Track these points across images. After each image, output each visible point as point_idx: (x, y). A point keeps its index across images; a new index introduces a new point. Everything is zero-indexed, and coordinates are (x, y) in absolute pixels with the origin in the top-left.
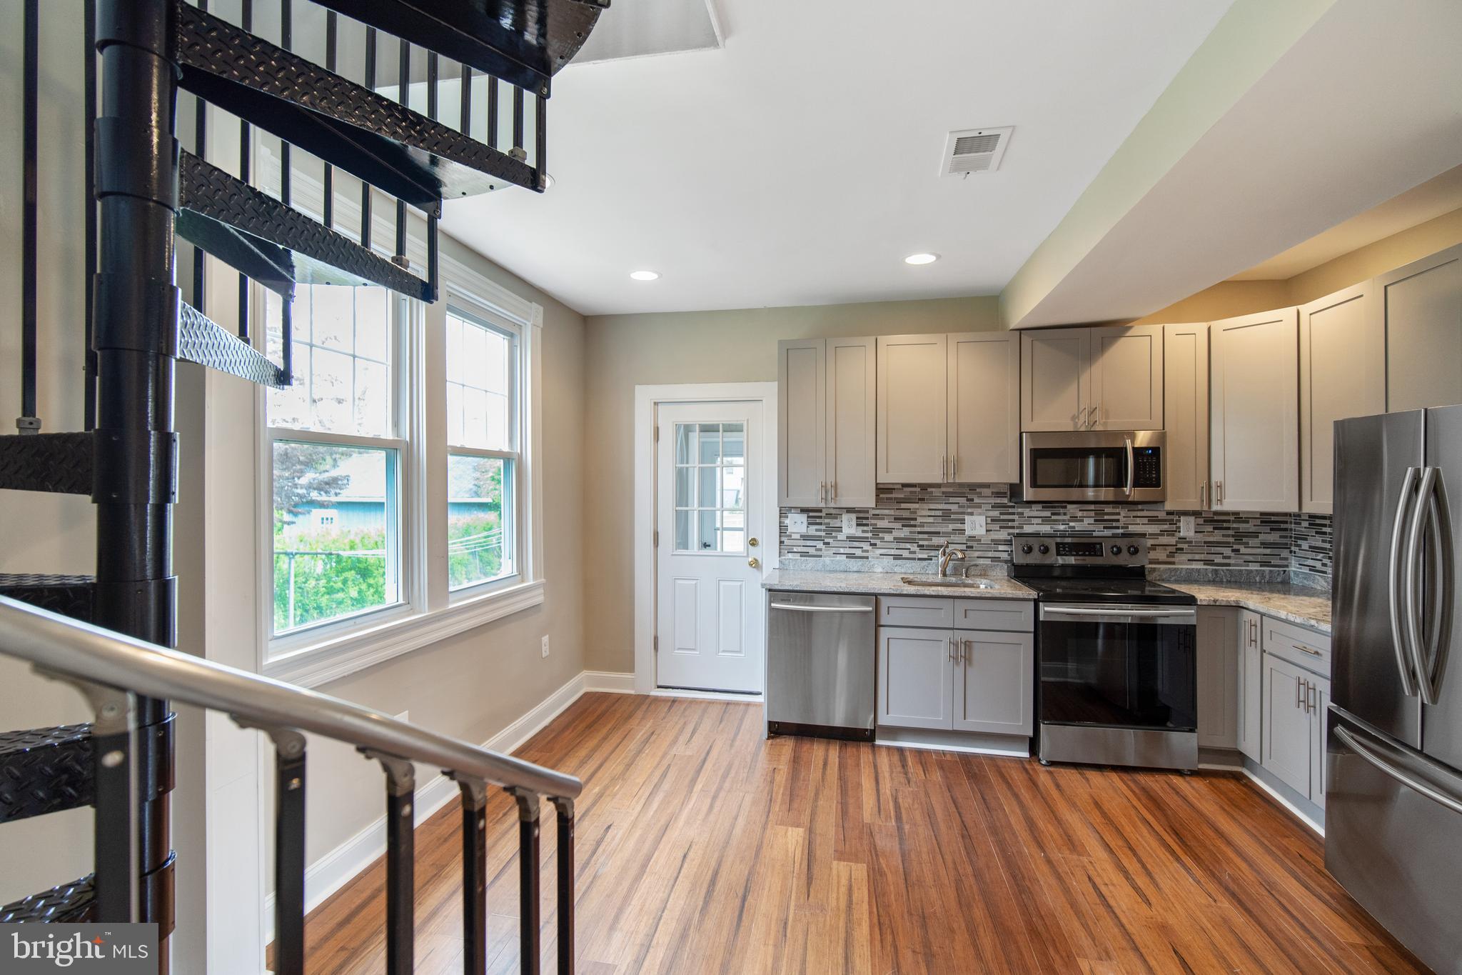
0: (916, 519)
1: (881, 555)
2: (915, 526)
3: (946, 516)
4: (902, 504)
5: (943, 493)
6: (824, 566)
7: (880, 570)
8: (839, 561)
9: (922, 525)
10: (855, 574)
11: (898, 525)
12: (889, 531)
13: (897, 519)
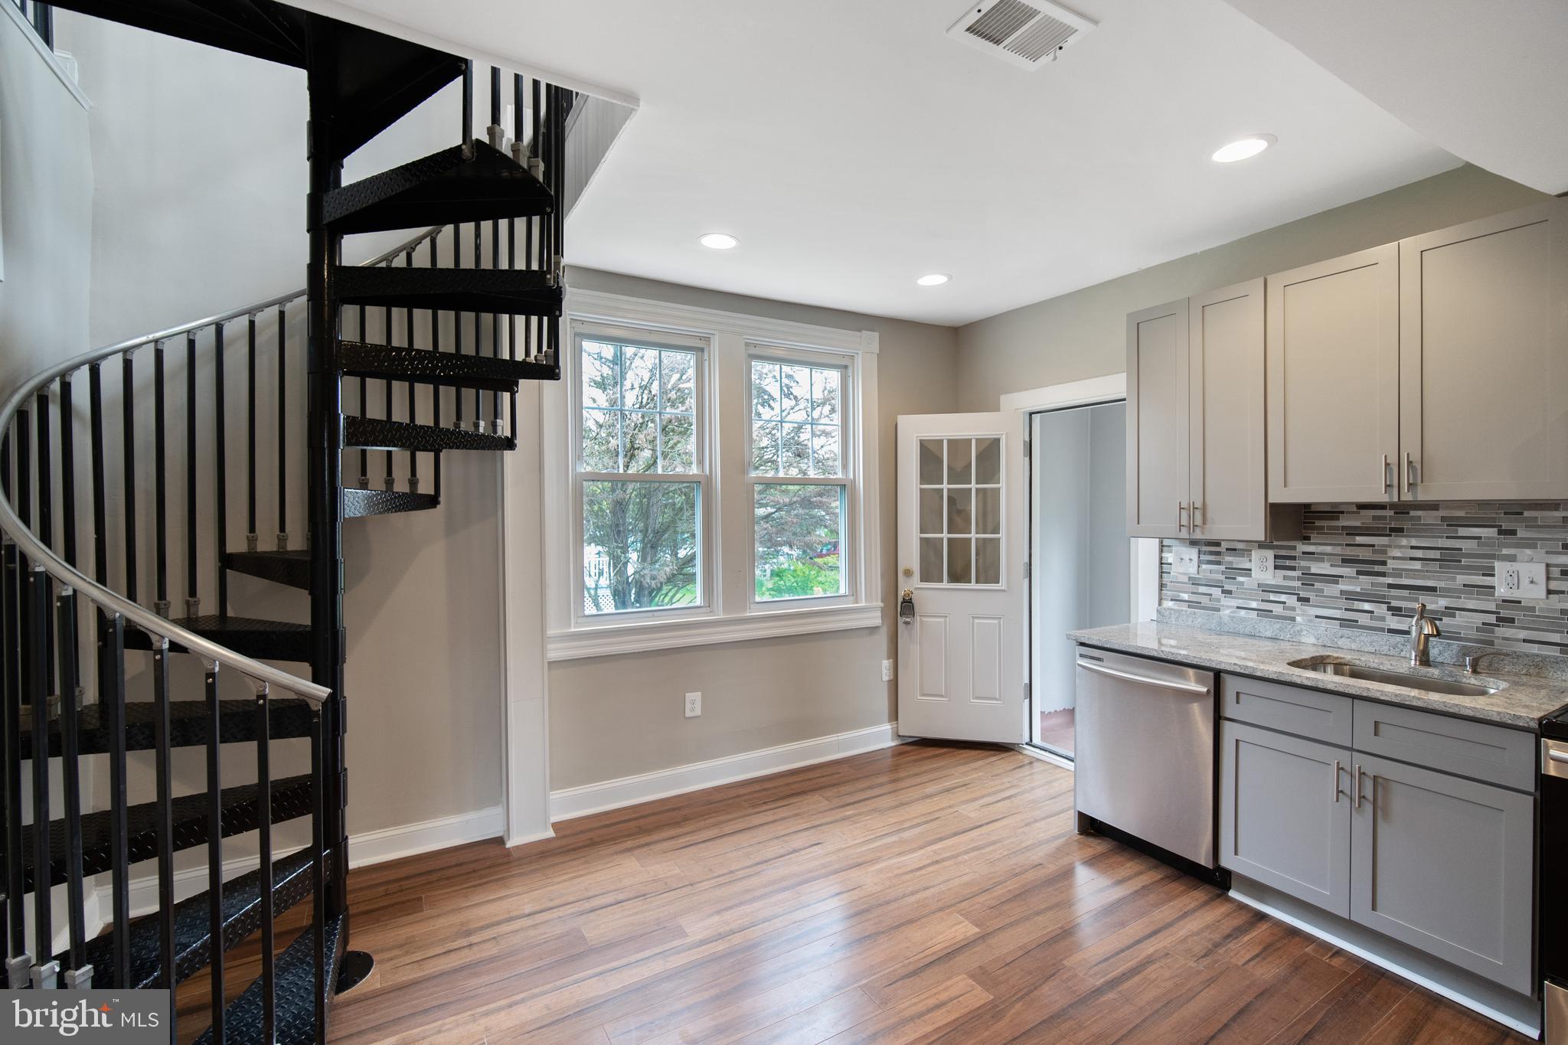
0: (1384, 563)
1: (1317, 617)
2: (1383, 574)
3: (1450, 559)
4: (1358, 538)
5: (1443, 519)
6: (1220, 624)
7: (1312, 640)
8: (1243, 620)
9: (1398, 573)
10: (1268, 643)
11: (1348, 571)
12: (1334, 579)
13: (1347, 561)
